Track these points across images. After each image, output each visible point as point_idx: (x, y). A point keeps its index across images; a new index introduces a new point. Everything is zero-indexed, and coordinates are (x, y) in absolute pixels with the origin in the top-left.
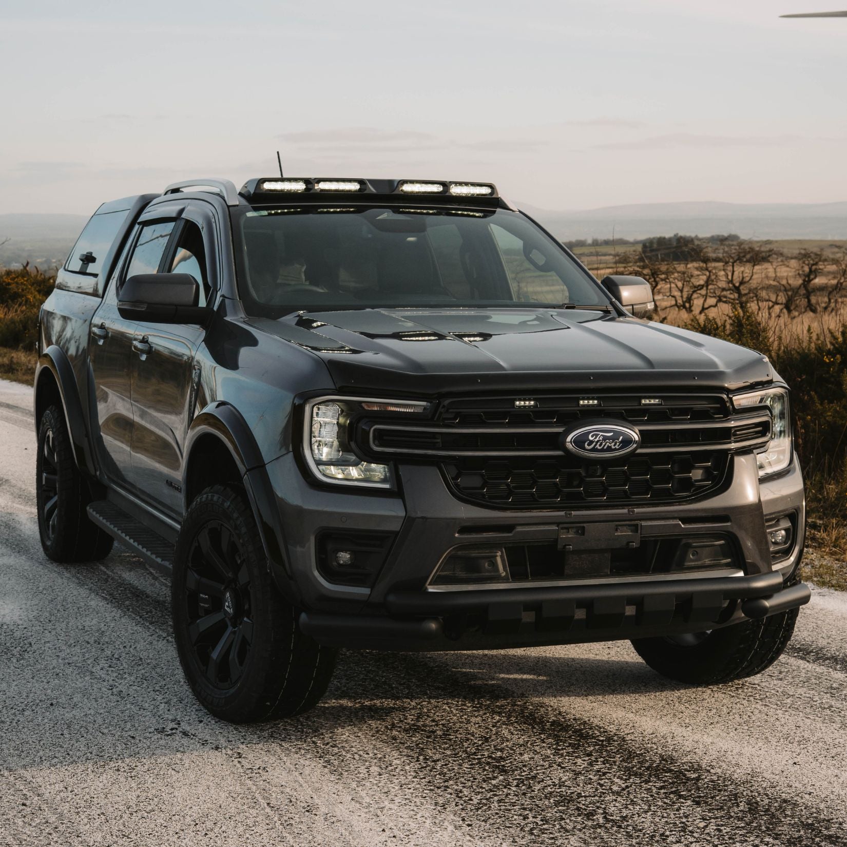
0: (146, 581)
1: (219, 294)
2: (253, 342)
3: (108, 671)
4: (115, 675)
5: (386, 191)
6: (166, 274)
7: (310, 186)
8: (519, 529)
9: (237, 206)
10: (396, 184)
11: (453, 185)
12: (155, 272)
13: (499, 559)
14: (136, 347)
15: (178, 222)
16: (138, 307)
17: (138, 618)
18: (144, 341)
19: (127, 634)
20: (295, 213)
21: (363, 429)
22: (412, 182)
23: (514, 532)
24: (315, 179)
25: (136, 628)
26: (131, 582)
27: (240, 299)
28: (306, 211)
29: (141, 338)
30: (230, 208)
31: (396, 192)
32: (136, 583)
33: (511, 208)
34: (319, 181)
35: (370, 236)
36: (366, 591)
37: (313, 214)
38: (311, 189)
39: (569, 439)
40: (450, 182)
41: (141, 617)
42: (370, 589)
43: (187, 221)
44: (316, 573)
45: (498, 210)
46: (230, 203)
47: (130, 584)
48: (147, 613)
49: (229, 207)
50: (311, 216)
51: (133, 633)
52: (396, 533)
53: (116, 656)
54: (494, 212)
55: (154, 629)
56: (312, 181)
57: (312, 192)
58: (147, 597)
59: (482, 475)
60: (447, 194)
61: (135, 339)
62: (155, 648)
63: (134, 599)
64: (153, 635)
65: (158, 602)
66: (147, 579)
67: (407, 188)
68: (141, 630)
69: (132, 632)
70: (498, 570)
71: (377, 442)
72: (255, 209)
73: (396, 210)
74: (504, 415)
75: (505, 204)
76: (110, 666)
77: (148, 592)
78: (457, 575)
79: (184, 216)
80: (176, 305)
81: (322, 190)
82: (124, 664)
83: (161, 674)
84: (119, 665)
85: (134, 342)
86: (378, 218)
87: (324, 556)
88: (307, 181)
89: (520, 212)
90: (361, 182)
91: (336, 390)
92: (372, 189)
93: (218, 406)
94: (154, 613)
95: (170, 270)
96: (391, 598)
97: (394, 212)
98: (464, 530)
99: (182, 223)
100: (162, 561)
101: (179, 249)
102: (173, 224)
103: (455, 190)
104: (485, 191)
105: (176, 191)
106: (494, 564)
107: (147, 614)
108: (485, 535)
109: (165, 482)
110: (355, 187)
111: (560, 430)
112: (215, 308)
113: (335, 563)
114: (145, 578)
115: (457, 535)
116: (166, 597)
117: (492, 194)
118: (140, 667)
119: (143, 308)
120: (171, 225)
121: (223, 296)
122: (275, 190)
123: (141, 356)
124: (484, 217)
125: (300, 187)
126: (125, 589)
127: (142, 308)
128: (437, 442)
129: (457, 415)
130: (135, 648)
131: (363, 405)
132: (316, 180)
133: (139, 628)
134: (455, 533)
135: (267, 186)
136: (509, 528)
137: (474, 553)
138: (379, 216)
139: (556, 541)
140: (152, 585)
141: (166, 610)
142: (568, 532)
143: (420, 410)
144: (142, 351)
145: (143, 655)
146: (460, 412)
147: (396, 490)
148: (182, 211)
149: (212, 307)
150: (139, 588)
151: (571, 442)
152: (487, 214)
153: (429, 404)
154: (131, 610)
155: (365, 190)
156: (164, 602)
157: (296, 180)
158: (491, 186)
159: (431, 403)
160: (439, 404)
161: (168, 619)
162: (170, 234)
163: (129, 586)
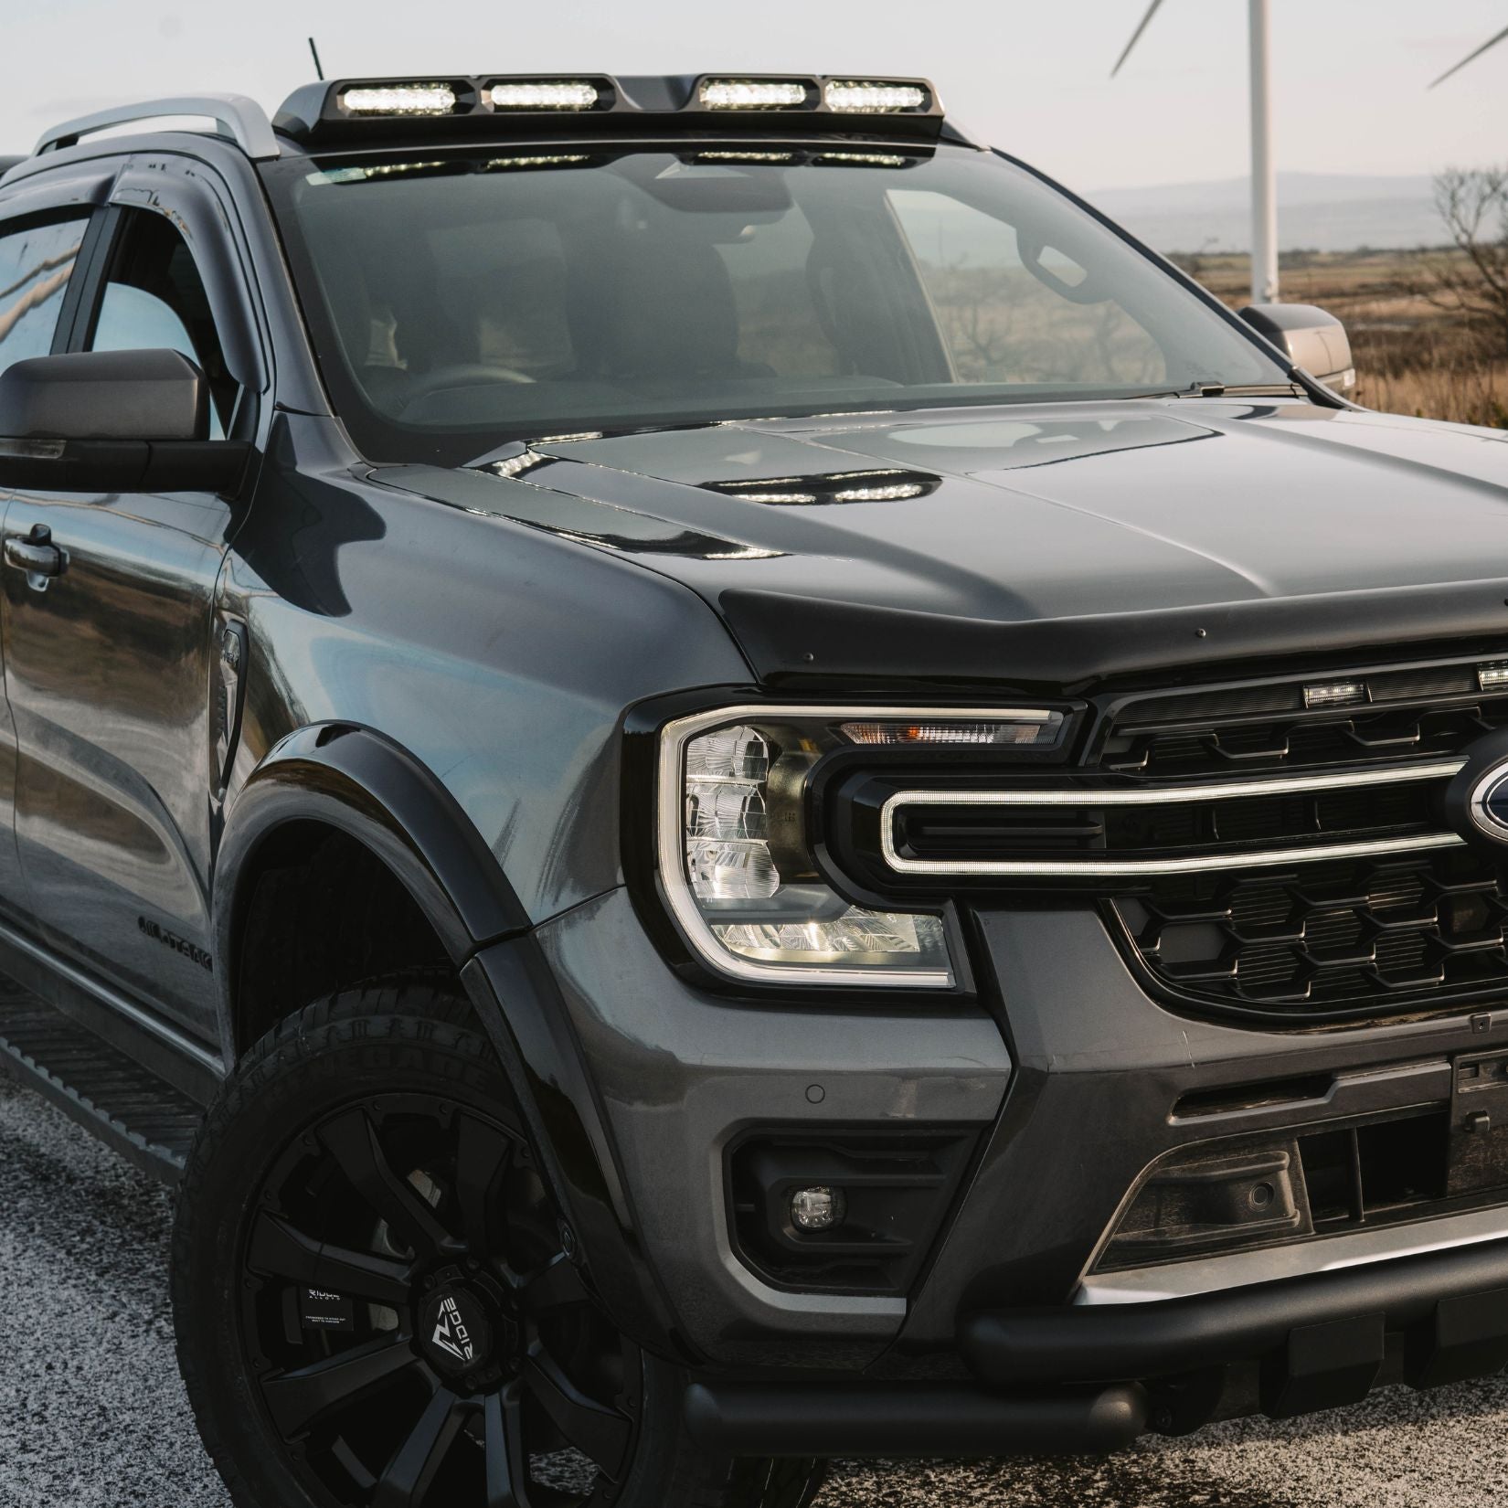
0: (57, 1127)
1: (267, 402)
2: (370, 526)
3: (20, 1467)
4: (45, 1480)
5: (665, 105)
6: (80, 354)
7: (465, 98)
8: (1346, 1081)
9: (277, 158)
10: (688, 87)
11: (830, 86)
12: (44, 352)
13: (1284, 1176)
14: (15, 556)
15: (97, 216)
16: (41, 451)
17: (61, 1255)
18: (39, 538)
19: (44, 1319)
20: (428, 173)
21: (855, 805)
22: (725, 79)
23: (1331, 1093)
24: (480, 77)
25: (64, 1295)
26: (20, 1131)
27: (335, 414)
28: (458, 165)
29: (27, 530)
30: (259, 165)
31: (690, 108)
32: (31, 1134)
33: (972, 140)
34: (492, 82)
35: (642, 225)
36: (892, 1306)
37: (477, 172)
38: (468, 107)
39: (1478, 794)
40: (824, 77)
41: (69, 1253)
42: (904, 1300)
43: (127, 211)
44: (733, 1265)
45: (940, 148)
46: (255, 154)
47: (18, 1140)
48: (83, 1233)
49: (253, 162)
50: (470, 178)
51: (61, 1314)
52: (985, 1127)
53: (33, 1406)
54: (930, 153)
55: (112, 1292)
56: (473, 84)
57: (473, 112)
58: (71, 1180)
59: (1221, 926)
60: (819, 109)
61: (14, 536)
62: (132, 1366)
63: (39, 1190)
64: (115, 1314)
65: (101, 1194)
66: (56, 1120)
67: (715, 97)
68: (79, 1299)
69: (58, 1308)
70: (1282, 1210)
71: (906, 849)
72: (324, 165)
73: (690, 155)
74: (1274, 734)
75: (954, 132)
76: (24, 1448)
77: (69, 1161)
78: (1168, 1237)
79: (115, 196)
80: (148, 441)
81: (498, 108)
82: (62, 1435)
83: (172, 1465)
84: (48, 1439)
85: (9, 543)
86: (660, 176)
87: (750, 1207)
88: (459, 85)
89: (995, 151)
90: (600, 83)
91: (757, 685)
92: (630, 103)
93: (323, 740)
94: (99, 1235)
95: (88, 345)
96: (986, 1331)
97: (683, 160)
98: (1193, 1100)
99: (114, 216)
100: (148, 1143)
101: (112, 288)
102: (84, 223)
103: (838, 100)
104: (908, 98)
105: (68, 141)
106: (1270, 1192)
107: (82, 1241)
108: (1251, 1111)
109: (137, 924)
110: (581, 97)
111: (1453, 768)
112: (261, 444)
113: (788, 1231)
114: (50, 1117)
115: (1172, 1120)
116: (118, 1176)
117: (927, 104)
118: (110, 1445)
119: (52, 454)
120: (80, 226)
121: (279, 406)
122: (374, 113)
123: (32, 579)
124: (903, 166)
125: (438, 101)
126: (9, 1155)
127: (53, 452)
128: (1095, 836)
129: (1139, 745)
130: (79, 1368)
131: (845, 729)
132: (484, 81)
133: (73, 1292)
134: (1166, 1115)
135: (355, 101)
136: (1316, 1082)
137: (1219, 1167)
138: (661, 170)
139: (1446, 1105)
140: (74, 1139)
141: (128, 1220)
142: (1476, 1074)
143: (1027, 737)
144: (36, 567)
145: (106, 1394)
146: (1151, 736)
147: (971, 988)
148: (106, 187)
149: (249, 439)
150: (43, 1150)
151: (1483, 803)
152: (912, 157)
153: (1059, 716)
154: (38, 1228)
155: (612, 103)
156: (117, 1192)
157: (426, 82)
158: (922, 87)
159: (1066, 712)
160: (1091, 713)
161: (140, 1252)
162: (78, 254)
163: (15, 1145)
